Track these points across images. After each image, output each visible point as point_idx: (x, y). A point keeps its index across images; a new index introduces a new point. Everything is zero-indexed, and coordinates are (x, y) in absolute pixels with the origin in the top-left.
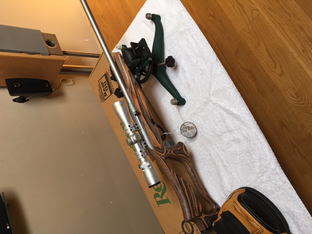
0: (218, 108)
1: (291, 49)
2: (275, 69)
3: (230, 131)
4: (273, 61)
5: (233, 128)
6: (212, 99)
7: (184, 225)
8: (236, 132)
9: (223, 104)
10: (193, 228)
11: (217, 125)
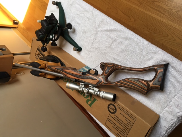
0: (104, 33)
1: (134, 6)
2: (131, 19)
3: (115, 40)
4: (128, 16)
5: (116, 37)
6: (99, 29)
7: (110, 108)
8: (118, 39)
9: (105, 29)
10: (115, 107)
11: (106, 42)
